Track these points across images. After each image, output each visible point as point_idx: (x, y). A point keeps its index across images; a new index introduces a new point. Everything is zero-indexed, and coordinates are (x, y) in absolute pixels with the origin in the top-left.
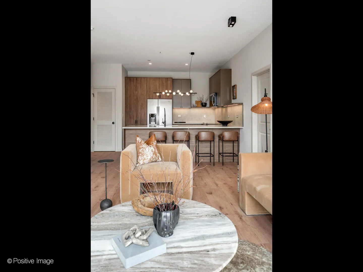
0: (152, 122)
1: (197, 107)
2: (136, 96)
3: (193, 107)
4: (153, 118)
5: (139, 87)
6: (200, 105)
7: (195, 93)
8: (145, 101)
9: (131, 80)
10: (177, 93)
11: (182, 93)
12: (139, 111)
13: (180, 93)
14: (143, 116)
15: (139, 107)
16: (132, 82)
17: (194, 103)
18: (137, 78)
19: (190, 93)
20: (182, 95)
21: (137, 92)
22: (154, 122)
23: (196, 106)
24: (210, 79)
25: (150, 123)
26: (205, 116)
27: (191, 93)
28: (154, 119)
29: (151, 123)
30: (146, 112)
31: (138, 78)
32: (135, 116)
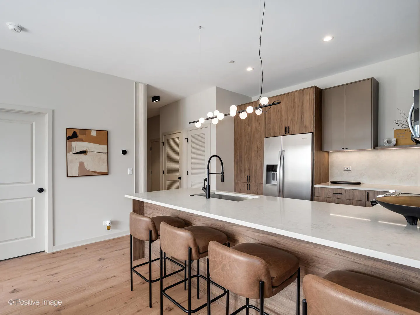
0: (274, 179)
1: (397, 146)
2: (249, 134)
3: (387, 147)
4: (272, 173)
14: (258, 168)
15: (253, 154)
25: (268, 182)
29: (273, 182)
32: (247, 169)
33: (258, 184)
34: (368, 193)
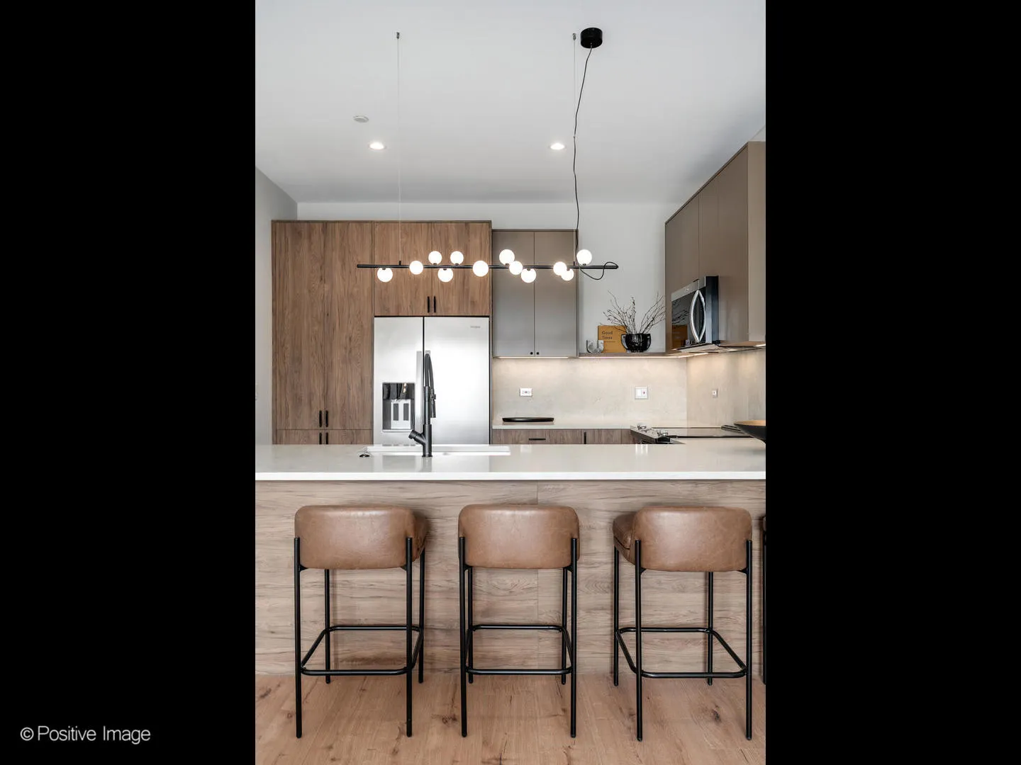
0: (396, 418)
1: (604, 353)
2: (323, 301)
3: (589, 353)
4: (401, 403)
5: (338, 264)
6: (620, 345)
7: (604, 267)
8: (366, 327)
9: (300, 234)
10: (496, 267)
11: (528, 267)
12: (337, 372)
13: (516, 268)
14: (353, 392)
15: (338, 355)
16: (305, 243)
17: (590, 334)
18: (325, 224)
19: (575, 266)
20: (529, 276)
21: (327, 287)
22: (406, 418)
23: (602, 347)
24: (666, 224)
25: (386, 425)
26: (639, 393)
27: (585, 267)
28: (406, 406)
29: (394, 424)
30: (366, 375)
31: (330, 226)
32: (318, 392)
33: (353, 433)
34: (585, 434)
